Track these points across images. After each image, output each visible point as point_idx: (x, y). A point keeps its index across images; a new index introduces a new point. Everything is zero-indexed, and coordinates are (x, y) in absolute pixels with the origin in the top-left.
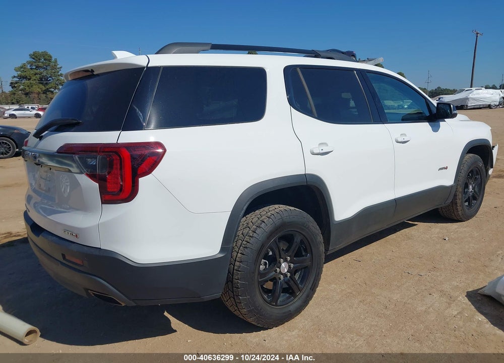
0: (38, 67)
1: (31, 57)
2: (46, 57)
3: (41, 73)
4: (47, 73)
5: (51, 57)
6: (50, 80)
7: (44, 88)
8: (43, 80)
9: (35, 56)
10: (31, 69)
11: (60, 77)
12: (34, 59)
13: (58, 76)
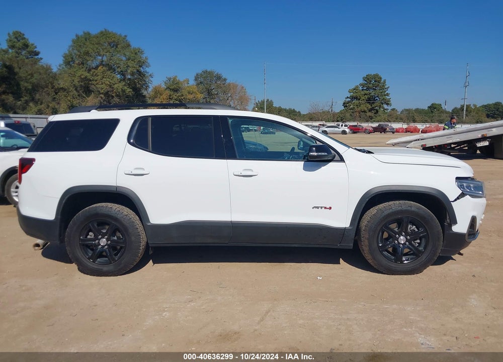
0: (368, 89)
1: (364, 80)
2: (377, 79)
3: (370, 94)
4: (375, 93)
5: (381, 78)
6: (377, 99)
7: (370, 107)
8: (371, 100)
9: (368, 79)
10: (363, 90)
11: (387, 97)
12: (366, 81)
13: (385, 95)
